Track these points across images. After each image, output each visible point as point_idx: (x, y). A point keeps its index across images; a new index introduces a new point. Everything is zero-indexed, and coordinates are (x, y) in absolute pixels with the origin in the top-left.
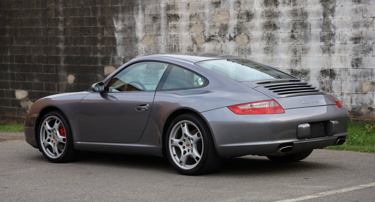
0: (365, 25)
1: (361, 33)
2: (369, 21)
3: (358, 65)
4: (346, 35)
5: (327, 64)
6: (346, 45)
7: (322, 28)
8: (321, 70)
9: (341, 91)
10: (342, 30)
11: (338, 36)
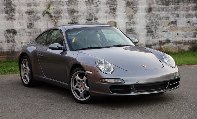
0: (35, 5)
1: (33, 9)
2: (37, 3)
3: (32, 27)
4: (22, 10)
5: (11, 26)
6: (23, 16)
7: (6, 6)
8: (6, 30)
9: (21, 41)
10: (19, 7)
11: (17, 11)
